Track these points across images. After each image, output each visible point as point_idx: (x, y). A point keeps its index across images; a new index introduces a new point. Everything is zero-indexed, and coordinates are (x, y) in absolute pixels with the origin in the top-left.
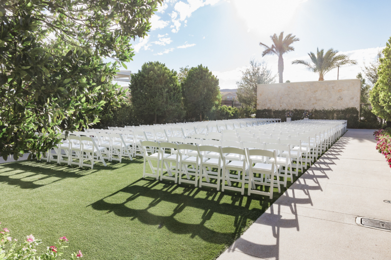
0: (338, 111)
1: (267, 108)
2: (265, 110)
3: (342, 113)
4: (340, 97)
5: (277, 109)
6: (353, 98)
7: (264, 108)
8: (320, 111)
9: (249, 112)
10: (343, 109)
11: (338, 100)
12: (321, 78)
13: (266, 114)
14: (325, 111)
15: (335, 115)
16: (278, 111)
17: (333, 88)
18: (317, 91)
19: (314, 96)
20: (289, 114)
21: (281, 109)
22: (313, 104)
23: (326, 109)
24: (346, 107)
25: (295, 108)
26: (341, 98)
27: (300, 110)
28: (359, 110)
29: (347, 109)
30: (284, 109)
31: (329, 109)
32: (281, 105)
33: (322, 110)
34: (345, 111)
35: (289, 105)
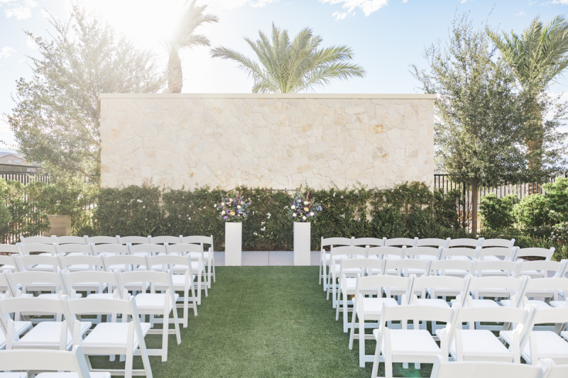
1: (139, 184)
2: (133, 188)
3: (388, 202)
4: (380, 149)
5: (177, 187)
6: (414, 154)
7: (127, 183)
8: (323, 192)
9: (75, 195)
10: (392, 187)
11: (374, 157)
13: (136, 204)
14: (339, 194)
15: (369, 207)
16: (181, 193)
17: (359, 120)
18: (310, 126)
19: (301, 142)
20: (234, 206)
21: (191, 187)
22: (300, 170)
23: (341, 188)
24: (400, 183)
25: (240, 184)
26: (382, 153)
27: (257, 191)
28: (432, 190)
29: (404, 187)
30: (201, 186)
31: (350, 189)
32: (194, 170)
33: (327, 190)
34: (397, 191)
35: (219, 172)
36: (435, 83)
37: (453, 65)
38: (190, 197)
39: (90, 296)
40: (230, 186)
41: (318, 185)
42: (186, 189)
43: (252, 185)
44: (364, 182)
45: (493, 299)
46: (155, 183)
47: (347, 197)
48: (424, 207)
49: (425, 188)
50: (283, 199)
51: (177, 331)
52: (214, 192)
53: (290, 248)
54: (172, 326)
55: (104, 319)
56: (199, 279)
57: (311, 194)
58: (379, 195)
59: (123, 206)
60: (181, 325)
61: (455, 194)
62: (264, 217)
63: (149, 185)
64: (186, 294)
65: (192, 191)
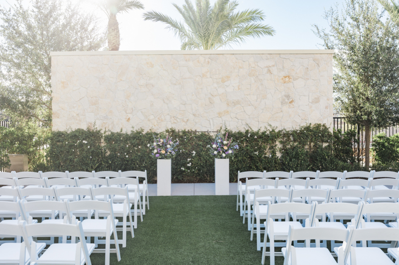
1: (84, 128)
2: (79, 131)
3: (295, 141)
4: (288, 96)
5: (116, 130)
6: (317, 101)
7: (74, 127)
8: (240, 133)
9: (31, 137)
10: (297, 128)
11: (283, 103)
13: (81, 145)
14: (253, 134)
15: (279, 145)
16: (119, 135)
17: (269, 72)
18: (228, 78)
19: (221, 91)
20: (164, 146)
21: (128, 130)
22: (220, 115)
23: (255, 130)
24: (304, 125)
25: (169, 127)
26: (289, 100)
27: (184, 132)
28: (331, 131)
29: (308, 128)
30: (136, 129)
31: (262, 130)
32: (130, 116)
33: (243, 131)
34: (302, 132)
35: (152, 117)
36: (334, 40)
37: (348, 26)
38: (127, 138)
39: (44, 222)
40: (160, 129)
41: (236, 127)
42: (124, 132)
43: (180, 127)
44: (274, 124)
45: (382, 221)
46: (98, 126)
47: (260, 137)
48: (325, 145)
49: (326, 129)
50: (205, 139)
51: (117, 251)
52: (147, 134)
53: (212, 180)
54: (113, 246)
55: (57, 240)
56: (136, 207)
57: (229, 135)
58: (287, 135)
59: (71, 146)
60: (121, 245)
61: (351, 134)
62: (190, 155)
63: (92, 128)
64: (125, 219)
65: (129, 133)
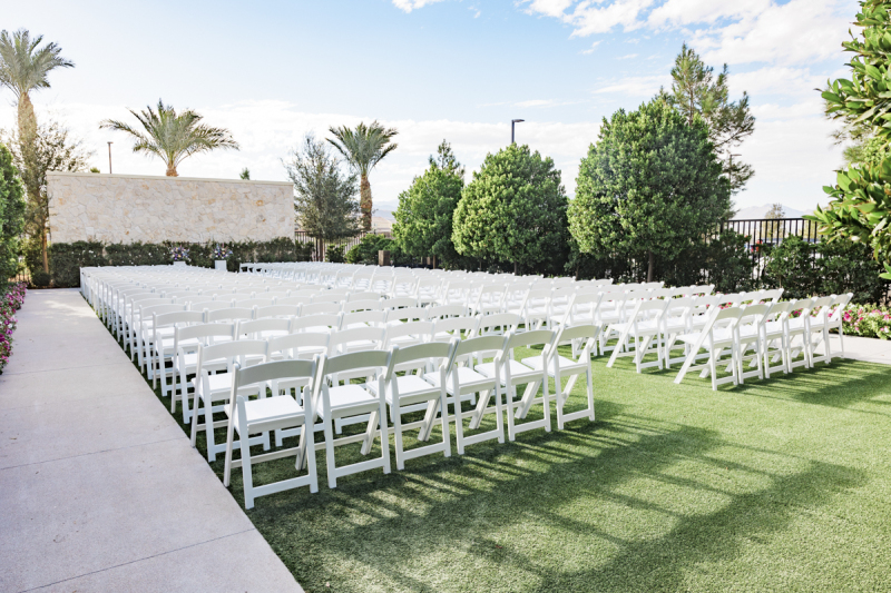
0: (261, 246)
1: (86, 240)
2: (79, 242)
4: (261, 216)
5: (116, 242)
6: (283, 220)
7: (76, 239)
10: (269, 240)
11: (257, 221)
12: (172, 172)
14: (235, 244)
15: (255, 253)
17: (246, 197)
18: (214, 200)
19: (208, 211)
22: (208, 230)
23: (237, 242)
24: (274, 237)
25: (165, 239)
26: (262, 219)
28: (294, 242)
29: (277, 240)
30: (136, 241)
31: (243, 242)
32: (129, 230)
34: (272, 243)
35: (149, 231)
36: (295, 171)
37: (306, 162)
38: (128, 248)
41: (221, 239)
42: (124, 243)
44: (251, 237)
46: (98, 239)
48: (290, 252)
49: (290, 241)
50: (199, 248)
52: (146, 245)
59: (76, 256)
61: (311, 245)
63: (93, 241)
65: (130, 244)
